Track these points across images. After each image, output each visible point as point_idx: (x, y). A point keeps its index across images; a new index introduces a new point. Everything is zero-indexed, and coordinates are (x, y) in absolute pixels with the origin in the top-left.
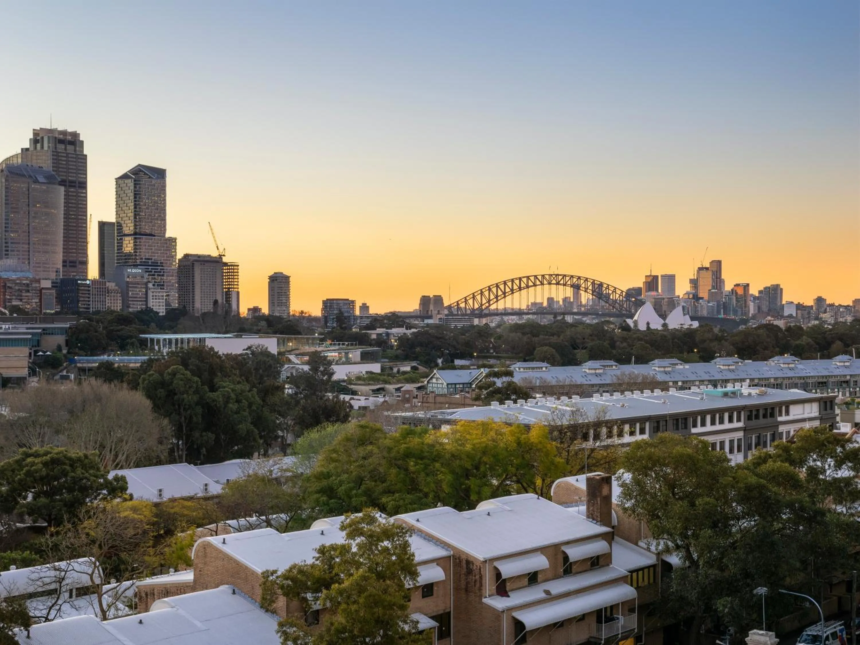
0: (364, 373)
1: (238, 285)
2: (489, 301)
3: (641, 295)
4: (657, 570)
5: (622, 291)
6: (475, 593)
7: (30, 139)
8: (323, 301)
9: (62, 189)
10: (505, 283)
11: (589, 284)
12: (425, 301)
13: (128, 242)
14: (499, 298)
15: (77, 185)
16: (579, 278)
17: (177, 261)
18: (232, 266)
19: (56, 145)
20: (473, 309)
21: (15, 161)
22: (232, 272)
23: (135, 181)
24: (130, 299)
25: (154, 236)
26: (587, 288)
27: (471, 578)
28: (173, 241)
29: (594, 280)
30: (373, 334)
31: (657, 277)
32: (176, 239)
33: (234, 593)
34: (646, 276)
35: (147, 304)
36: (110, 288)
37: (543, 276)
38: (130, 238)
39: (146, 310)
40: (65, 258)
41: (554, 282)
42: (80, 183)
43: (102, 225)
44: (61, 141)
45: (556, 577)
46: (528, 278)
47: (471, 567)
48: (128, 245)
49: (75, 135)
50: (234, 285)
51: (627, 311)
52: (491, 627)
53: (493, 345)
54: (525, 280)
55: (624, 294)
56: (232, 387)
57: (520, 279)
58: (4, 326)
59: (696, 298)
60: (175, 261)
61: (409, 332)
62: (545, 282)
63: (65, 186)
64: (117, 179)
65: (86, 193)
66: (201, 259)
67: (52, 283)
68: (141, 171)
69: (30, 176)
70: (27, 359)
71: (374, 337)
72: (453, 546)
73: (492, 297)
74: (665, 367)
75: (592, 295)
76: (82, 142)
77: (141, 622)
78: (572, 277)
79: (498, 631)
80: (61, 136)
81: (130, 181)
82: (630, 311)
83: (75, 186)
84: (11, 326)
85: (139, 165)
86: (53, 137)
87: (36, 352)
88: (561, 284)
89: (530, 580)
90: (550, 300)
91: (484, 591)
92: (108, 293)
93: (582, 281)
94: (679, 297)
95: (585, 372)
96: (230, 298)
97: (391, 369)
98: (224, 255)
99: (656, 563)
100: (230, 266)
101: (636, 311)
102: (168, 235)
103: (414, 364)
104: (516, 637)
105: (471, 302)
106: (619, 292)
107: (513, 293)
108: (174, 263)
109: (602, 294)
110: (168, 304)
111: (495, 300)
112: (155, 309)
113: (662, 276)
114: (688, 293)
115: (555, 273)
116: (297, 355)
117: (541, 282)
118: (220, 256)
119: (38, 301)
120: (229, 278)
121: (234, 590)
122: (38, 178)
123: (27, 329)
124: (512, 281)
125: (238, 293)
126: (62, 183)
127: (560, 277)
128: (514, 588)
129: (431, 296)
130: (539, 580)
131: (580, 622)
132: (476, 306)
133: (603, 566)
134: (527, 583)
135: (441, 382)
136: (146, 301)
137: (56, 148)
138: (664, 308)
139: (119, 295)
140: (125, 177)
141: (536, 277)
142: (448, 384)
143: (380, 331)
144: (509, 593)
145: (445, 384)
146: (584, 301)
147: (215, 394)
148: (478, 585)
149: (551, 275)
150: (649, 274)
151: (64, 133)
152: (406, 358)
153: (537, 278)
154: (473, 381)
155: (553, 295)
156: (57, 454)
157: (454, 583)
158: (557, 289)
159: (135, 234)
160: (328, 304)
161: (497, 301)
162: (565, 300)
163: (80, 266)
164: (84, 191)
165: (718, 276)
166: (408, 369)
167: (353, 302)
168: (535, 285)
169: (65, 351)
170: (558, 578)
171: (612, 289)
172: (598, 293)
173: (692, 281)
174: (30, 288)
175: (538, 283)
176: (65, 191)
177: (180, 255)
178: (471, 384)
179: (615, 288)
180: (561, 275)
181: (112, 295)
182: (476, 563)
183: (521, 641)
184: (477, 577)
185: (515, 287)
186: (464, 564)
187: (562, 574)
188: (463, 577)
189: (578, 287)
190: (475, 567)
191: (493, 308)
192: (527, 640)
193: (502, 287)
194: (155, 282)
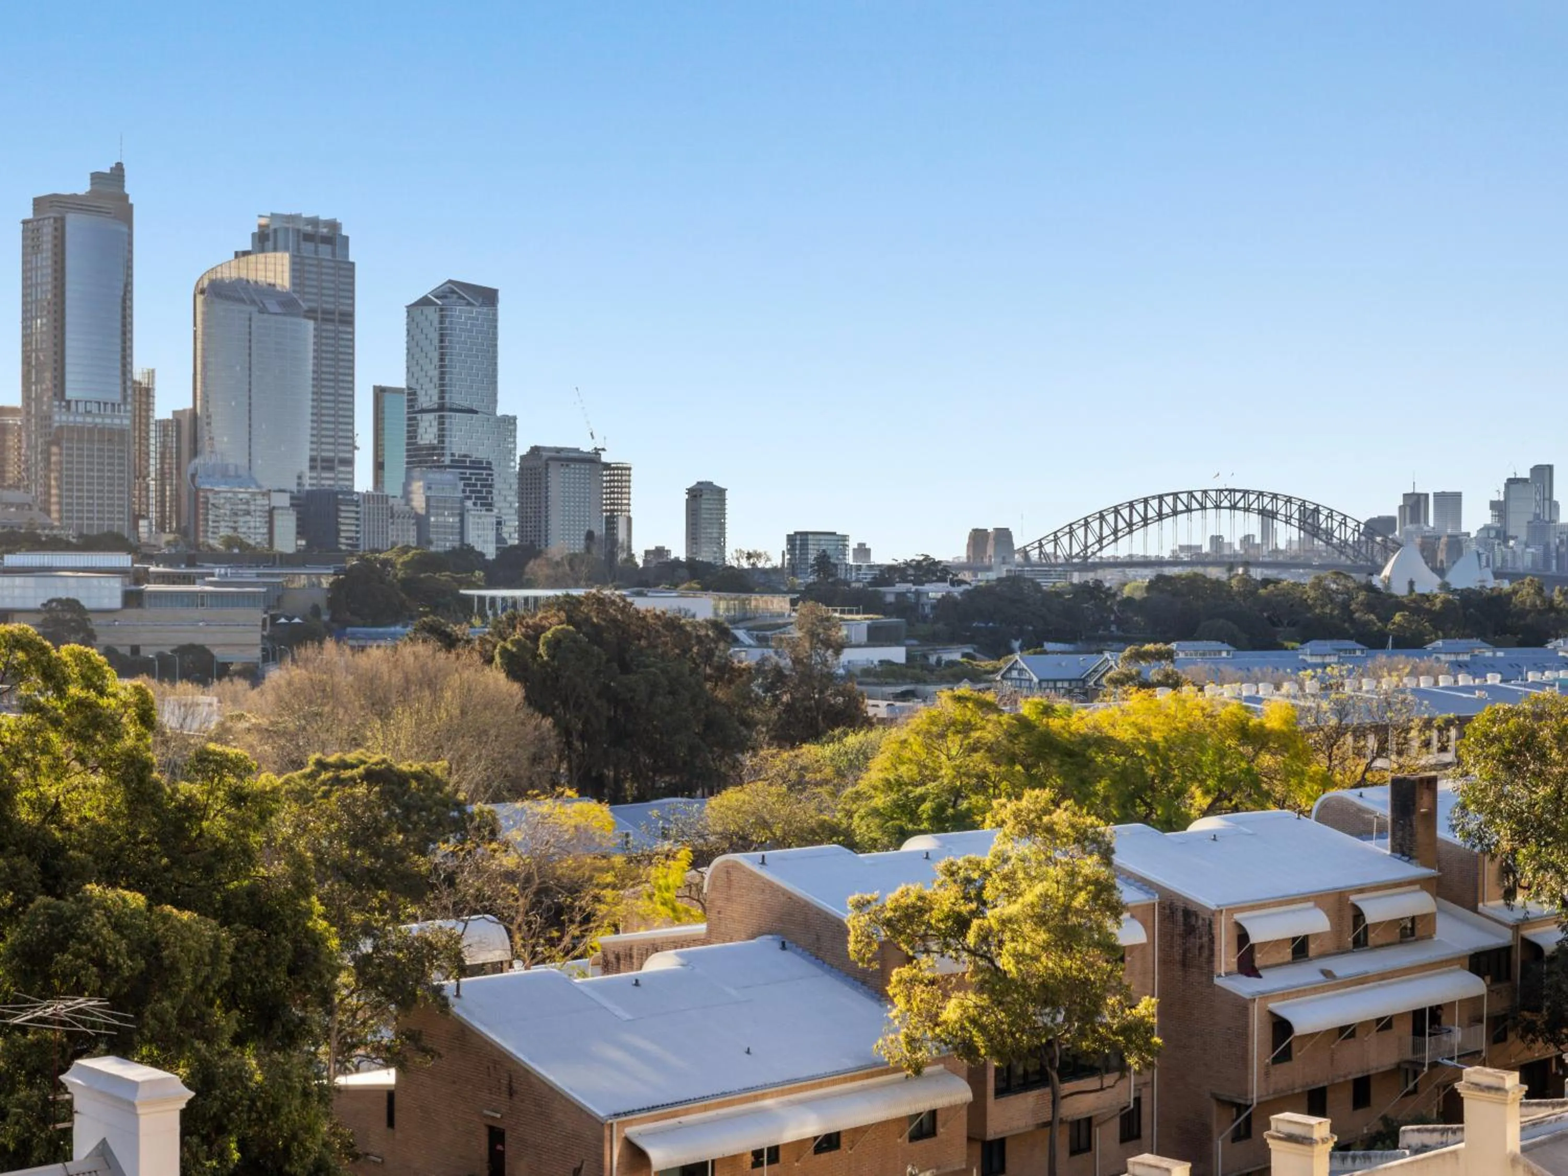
0: (876, 663)
1: (629, 505)
2: (1101, 539)
3: (1394, 530)
4: (1513, 956)
5: (1359, 523)
6: (1201, 968)
7: (253, 234)
8: (788, 536)
9: (311, 324)
10: (1131, 505)
11: (1295, 507)
12: (978, 538)
13: (428, 424)
14: (1120, 534)
15: (337, 317)
16: (1275, 496)
17: (518, 460)
18: (617, 468)
19: (299, 244)
20: (1071, 556)
21: (226, 275)
22: (618, 481)
23: (442, 310)
24: (432, 530)
25: (476, 412)
26: (1291, 517)
27: (1194, 941)
28: (510, 422)
29: (1304, 501)
30: (890, 593)
31: (1427, 495)
32: (515, 418)
33: (783, 947)
34: (1405, 495)
35: (462, 539)
36: (395, 508)
37: (1205, 492)
38: (431, 416)
39: (461, 549)
40: (315, 453)
41: (1226, 503)
42: (342, 314)
43: (380, 393)
44: (308, 237)
45: (1341, 951)
46: (1176, 495)
47: (1193, 922)
48: (429, 430)
49: (334, 226)
50: (622, 504)
51: (1367, 560)
52: (1229, 1029)
53: (1116, 617)
54: (1169, 500)
55: (1362, 527)
56: (661, 665)
57: (1161, 498)
58: (217, 571)
59: (1503, 535)
60: (514, 460)
61: (957, 591)
62: (1209, 504)
63: (315, 319)
64: (410, 308)
65: (353, 333)
66: (563, 455)
67: (292, 498)
68: (453, 292)
69: (253, 302)
70: (260, 629)
71: (890, 598)
72: (1158, 886)
73: (1106, 532)
74: (1458, 654)
75: (1300, 528)
76: (347, 238)
77: (637, 983)
78: (1261, 494)
79: (1243, 1034)
80: (309, 228)
81: (432, 308)
82: (1373, 561)
83: (332, 321)
84: (229, 571)
85: (450, 281)
86: (294, 229)
87: (274, 618)
88: (1239, 509)
89: (1295, 952)
90: (1216, 540)
91: (1216, 964)
92: (392, 517)
93: (1281, 503)
94: (1468, 534)
95: (1304, 661)
96: (614, 528)
97: (925, 657)
98: (604, 450)
99: (1513, 943)
100: (614, 469)
101: (1386, 560)
102: (500, 412)
103: (968, 650)
104: (1275, 1048)
105: (1065, 540)
106: (1351, 524)
107: (1146, 525)
108: (512, 464)
109: (1319, 528)
110: (500, 539)
111: (1112, 537)
112: (478, 548)
113: (1436, 495)
114: (1487, 528)
115: (1229, 487)
116: (749, 629)
117: (1201, 504)
118: (597, 451)
119: (265, 530)
120: (613, 493)
121: (783, 943)
122: (267, 305)
123: (258, 575)
124: (1146, 501)
125: (629, 520)
126: (310, 314)
127: (1238, 495)
128: (1268, 963)
129: (990, 530)
130: (1311, 953)
131: (1385, 1032)
132: (1076, 549)
133: (1422, 938)
134: (1289, 957)
135: (1027, 677)
136: (462, 533)
137: (298, 249)
138: (1441, 556)
139: (412, 521)
140: (424, 302)
141: (1191, 494)
142: (1040, 681)
143: (901, 587)
144: (1261, 972)
145: (1036, 680)
146: (1280, 543)
147: (633, 677)
148: (1206, 953)
149: (1221, 491)
150: (1410, 491)
151: (314, 222)
152: (953, 639)
153: (1193, 496)
154: (1089, 675)
156: (376, 764)
157: (1160, 950)
158: (1231, 519)
159: (441, 408)
160: (798, 541)
161: (1116, 540)
162: (1247, 539)
163: (342, 469)
164: (350, 330)
165: (1547, 496)
166: (956, 656)
167: (844, 538)
168: (1189, 510)
169: (326, 618)
170: (1343, 953)
171: (1339, 518)
172: (1312, 525)
173: (1494, 505)
174: (253, 508)
175: (1195, 505)
176: (315, 329)
177: (522, 449)
178: (1084, 681)
179: (1345, 517)
180: (1239, 491)
181: (399, 521)
182: (1201, 915)
183: (1284, 1056)
184: (1205, 939)
185: (1151, 513)
186: (1180, 917)
187: (1351, 945)
188: (1178, 941)
189: (1273, 515)
190: (1200, 922)
191: (1108, 552)
192: (1294, 1056)
193: (1125, 512)
194: (476, 498)
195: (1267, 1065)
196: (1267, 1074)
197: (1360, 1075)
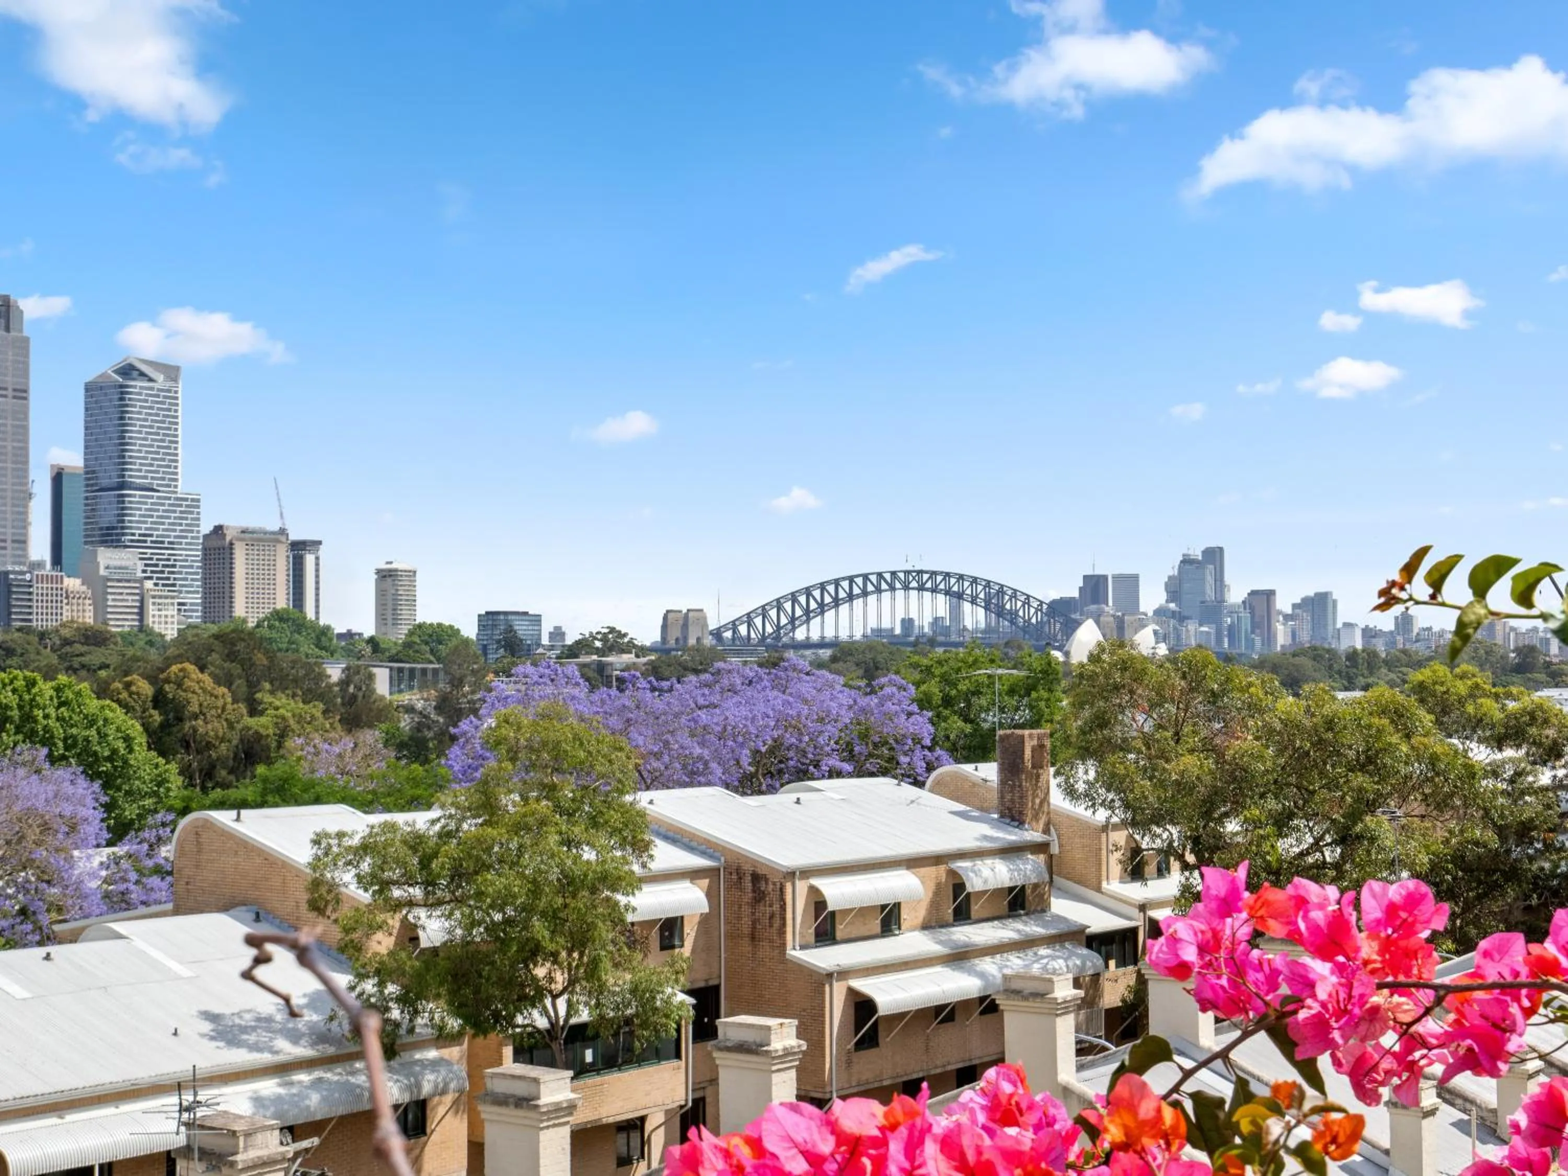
2: (793, 620)
3: (1076, 610)
4: (1141, 939)
5: (1042, 603)
6: (771, 941)
8: (479, 616)
10: (823, 586)
11: (980, 588)
13: (107, 503)
14: (812, 615)
15: (10, 393)
16: (961, 577)
17: (201, 538)
20: (764, 637)
23: (122, 387)
24: (109, 610)
25: (155, 490)
26: (977, 597)
27: (764, 910)
28: (192, 500)
29: (989, 582)
31: (1105, 578)
32: (196, 496)
33: (254, 919)
34: (1085, 577)
35: (141, 620)
36: (70, 589)
37: (893, 573)
38: (110, 495)
39: (140, 630)
41: (914, 584)
42: (17, 389)
43: (58, 475)
45: (938, 924)
46: (866, 577)
47: (763, 887)
48: (108, 509)
49: (4, 299)
52: (804, 1010)
54: (859, 581)
55: (1045, 606)
57: (851, 579)
59: (1179, 618)
60: (197, 538)
61: (641, 662)
62: (898, 585)
64: (88, 386)
66: (247, 535)
68: (132, 366)
72: (724, 848)
73: (798, 612)
75: (986, 609)
76: (21, 312)
78: (948, 575)
79: (820, 1016)
81: (112, 385)
85: (131, 358)
88: (927, 590)
89: (884, 922)
90: (907, 623)
91: (789, 937)
92: (67, 597)
93: (966, 584)
94: (1145, 613)
99: (1139, 924)
101: (1069, 637)
102: (182, 490)
104: (857, 1030)
105: (758, 622)
106: (1034, 604)
107: (837, 605)
108: (195, 541)
109: (1004, 608)
110: (182, 619)
111: (804, 618)
112: (158, 628)
114: (1162, 608)
115: (917, 568)
117: (890, 585)
118: (284, 529)
121: (258, 914)
124: (836, 582)
127: (926, 577)
128: (852, 934)
129: (685, 611)
130: (905, 925)
132: (769, 630)
133: (1033, 912)
134: (878, 929)
136: (141, 612)
139: (88, 602)
140: (103, 379)
141: (880, 575)
143: (585, 659)
144: (841, 941)
146: (969, 623)
148: (777, 923)
149: (909, 572)
150: (1090, 573)
153: (882, 577)
155: (914, 615)
157: (726, 918)
158: (920, 598)
159: (121, 486)
160: (489, 620)
161: (808, 621)
162: (936, 621)
163: (14, 547)
165: (1219, 575)
167: (537, 616)
168: (878, 590)
170: (941, 926)
171: (1023, 598)
172: (997, 606)
173: (1169, 584)
175: (884, 586)
177: (206, 527)
179: (1028, 596)
180: (926, 572)
181: (75, 601)
182: (772, 878)
183: (869, 1041)
184: (776, 907)
185: (842, 594)
186: (748, 884)
187: (951, 918)
188: (746, 910)
189: (960, 596)
190: (771, 887)
191: (800, 634)
192: (881, 1041)
193: (817, 593)
194: (158, 578)
195: (849, 1052)
196: (849, 1063)
197: (960, 1065)
